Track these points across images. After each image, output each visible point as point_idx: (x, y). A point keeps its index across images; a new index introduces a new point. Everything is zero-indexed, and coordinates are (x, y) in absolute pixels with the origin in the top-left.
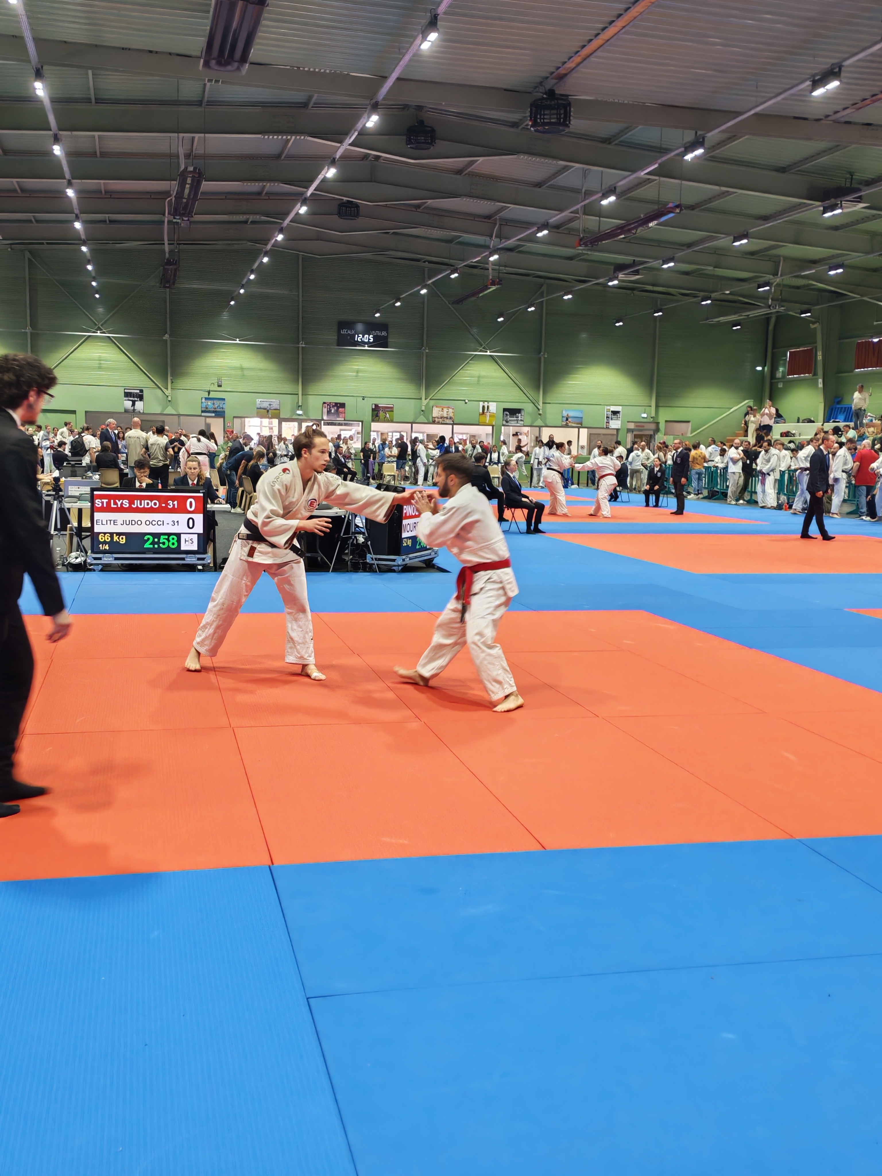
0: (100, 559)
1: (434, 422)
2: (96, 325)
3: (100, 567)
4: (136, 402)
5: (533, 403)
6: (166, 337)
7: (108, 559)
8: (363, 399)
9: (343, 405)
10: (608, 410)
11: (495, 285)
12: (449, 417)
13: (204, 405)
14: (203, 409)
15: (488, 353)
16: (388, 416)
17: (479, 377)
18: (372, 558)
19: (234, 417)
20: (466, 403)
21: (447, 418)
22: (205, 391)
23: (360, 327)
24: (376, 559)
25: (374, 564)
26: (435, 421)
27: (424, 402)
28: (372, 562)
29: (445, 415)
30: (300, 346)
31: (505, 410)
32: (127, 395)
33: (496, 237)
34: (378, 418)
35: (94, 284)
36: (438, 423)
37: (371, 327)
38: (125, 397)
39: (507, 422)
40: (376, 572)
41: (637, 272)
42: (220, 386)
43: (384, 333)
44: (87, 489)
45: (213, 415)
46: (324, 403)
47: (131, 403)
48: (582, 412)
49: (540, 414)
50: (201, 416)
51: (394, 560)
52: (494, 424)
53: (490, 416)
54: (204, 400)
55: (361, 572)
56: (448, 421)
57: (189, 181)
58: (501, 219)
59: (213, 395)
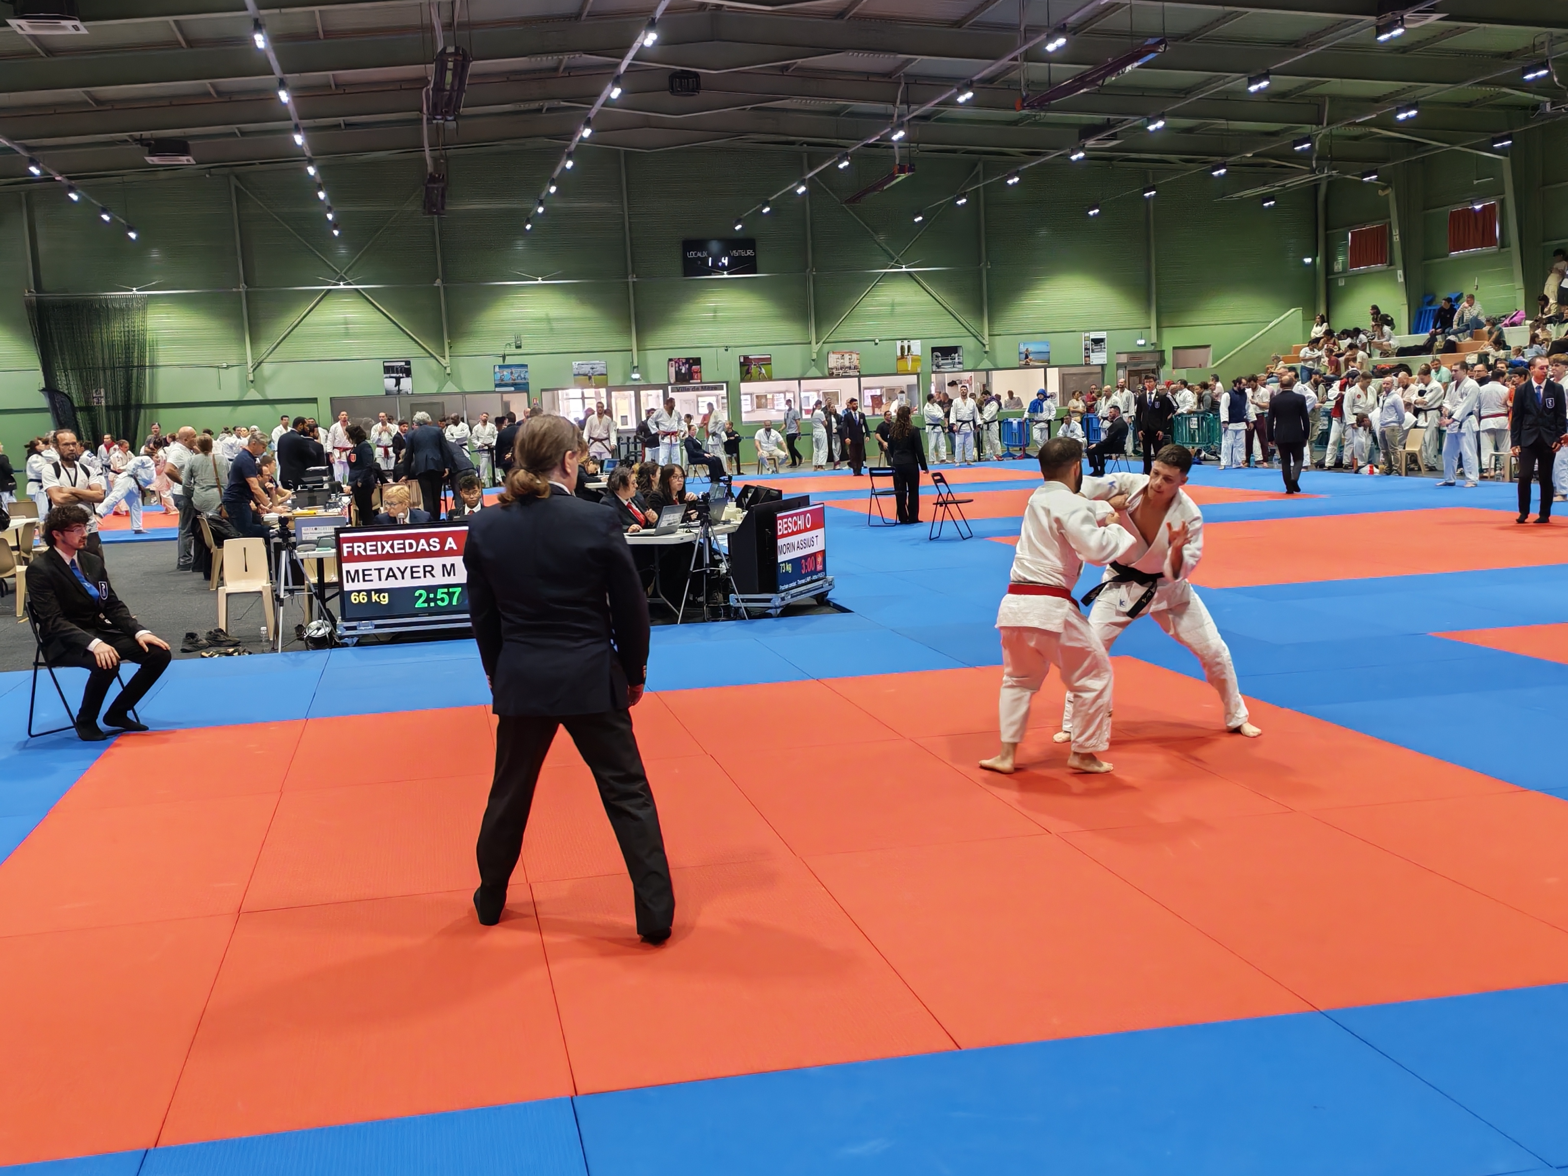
0: (354, 628)
1: (831, 376)
2: (337, 273)
3: (355, 640)
4: (401, 380)
5: (974, 336)
6: (438, 282)
7: (366, 628)
8: (727, 350)
9: (697, 361)
10: (1087, 339)
11: (904, 173)
12: (853, 367)
13: (498, 376)
14: (497, 382)
15: (904, 270)
16: (763, 371)
17: (893, 305)
18: (737, 599)
19: (543, 390)
20: (876, 344)
21: (850, 368)
22: (497, 356)
23: (714, 246)
24: (743, 600)
25: (741, 608)
26: (833, 373)
27: (815, 347)
28: (738, 605)
29: (847, 364)
30: (630, 280)
31: (934, 350)
32: (388, 370)
33: (901, 103)
34: (749, 375)
35: (330, 216)
36: (838, 376)
37: (731, 244)
38: (385, 373)
39: (938, 367)
40: (745, 619)
41: (1114, 137)
42: (518, 347)
43: (749, 253)
44: (330, 530)
45: (512, 389)
46: (670, 360)
47: (394, 380)
48: (1047, 343)
49: (986, 352)
50: (495, 392)
51: (769, 600)
52: (919, 370)
53: (913, 360)
54: (497, 369)
55: (723, 621)
56: (851, 373)
57: (450, 65)
58: (907, 75)
59: (509, 361)
